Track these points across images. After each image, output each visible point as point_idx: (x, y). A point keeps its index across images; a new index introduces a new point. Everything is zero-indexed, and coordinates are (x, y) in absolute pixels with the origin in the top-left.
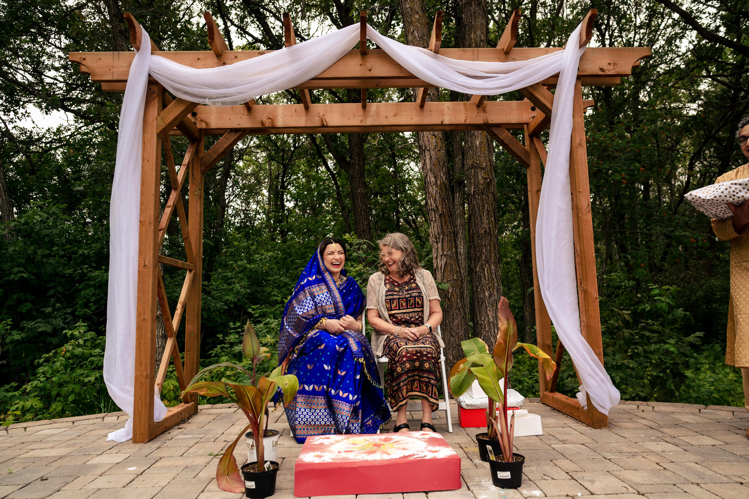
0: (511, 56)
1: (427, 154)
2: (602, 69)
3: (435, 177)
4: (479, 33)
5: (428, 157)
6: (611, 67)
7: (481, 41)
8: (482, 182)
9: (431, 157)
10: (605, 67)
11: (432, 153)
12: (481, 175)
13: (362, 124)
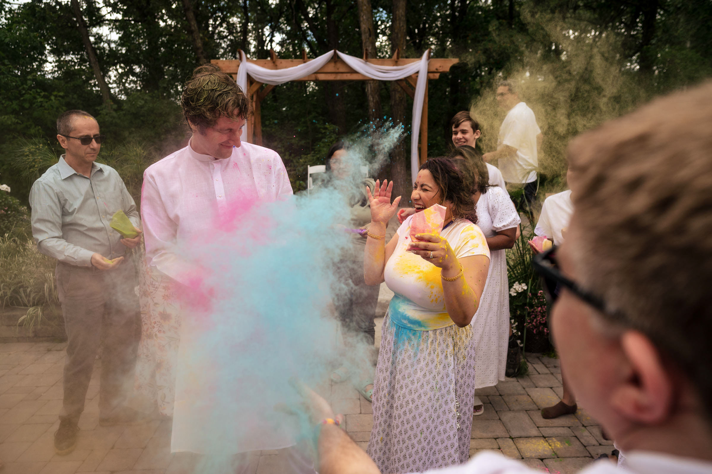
0: (399, 63)
1: (369, 85)
2: (437, 69)
3: (373, 98)
4: (401, 11)
5: (369, 87)
6: (441, 68)
7: (402, 16)
8: (398, 99)
9: (371, 87)
10: (438, 68)
11: (372, 85)
12: (398, 95)
13: (335, 79)
